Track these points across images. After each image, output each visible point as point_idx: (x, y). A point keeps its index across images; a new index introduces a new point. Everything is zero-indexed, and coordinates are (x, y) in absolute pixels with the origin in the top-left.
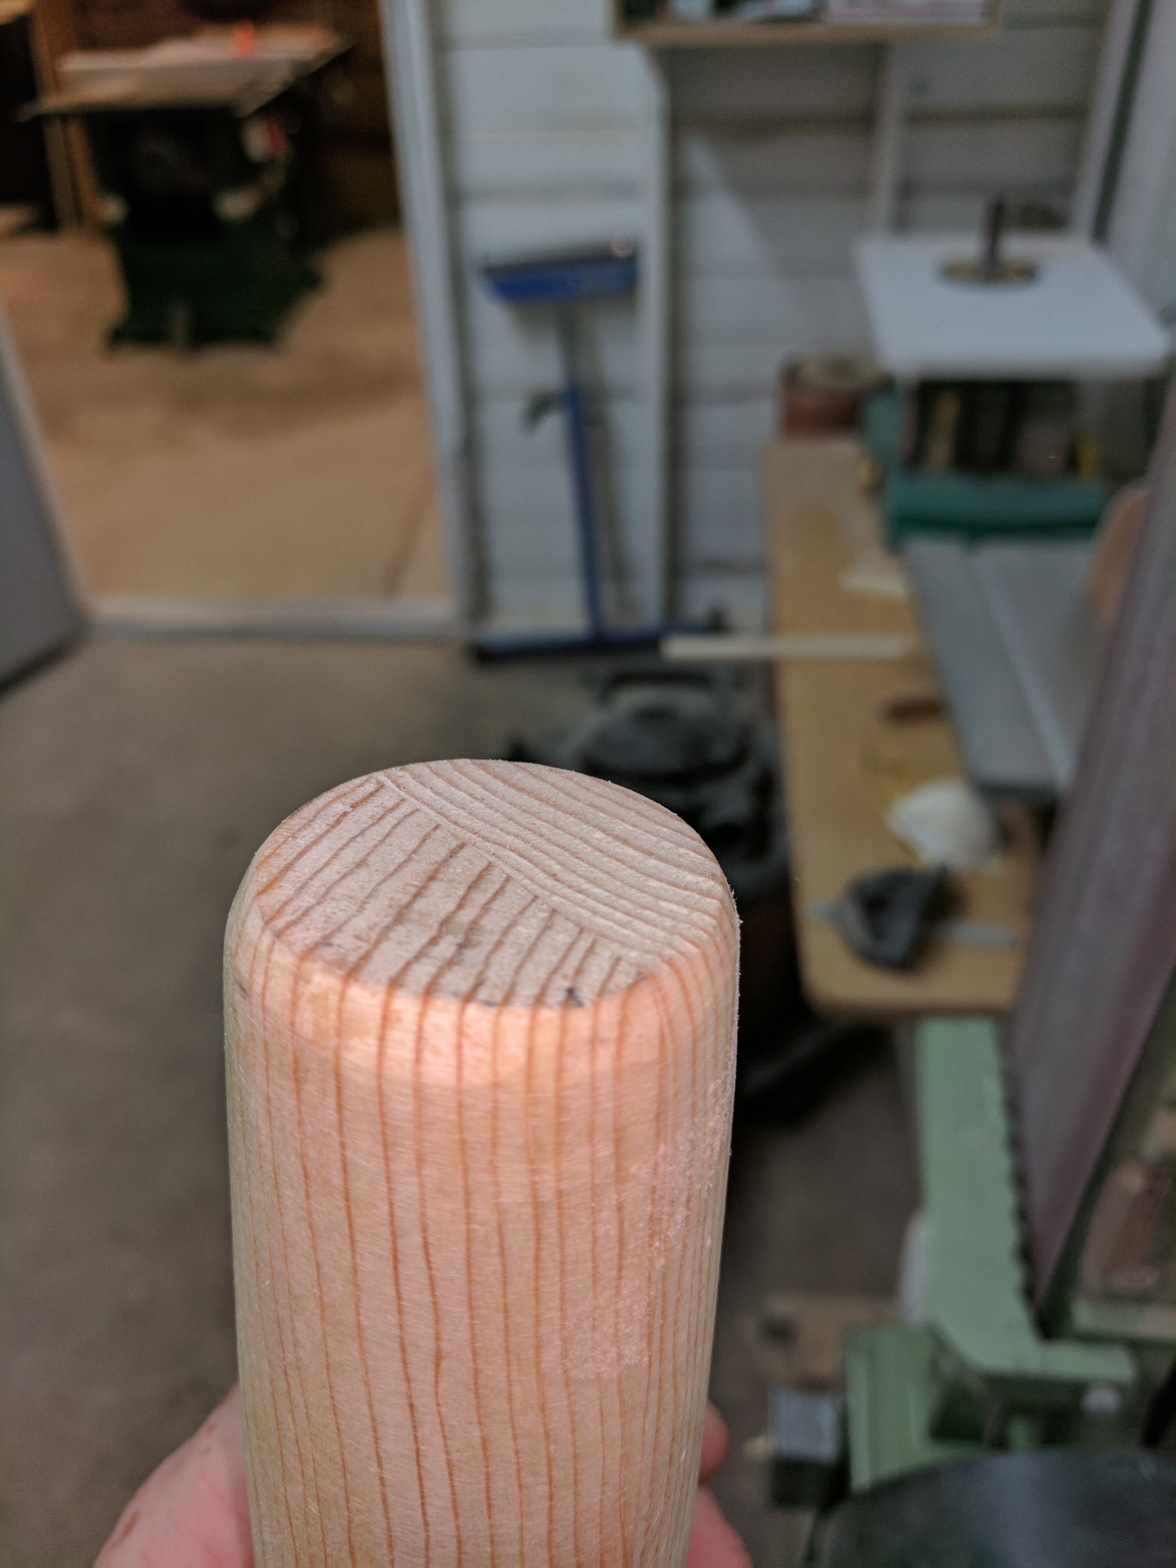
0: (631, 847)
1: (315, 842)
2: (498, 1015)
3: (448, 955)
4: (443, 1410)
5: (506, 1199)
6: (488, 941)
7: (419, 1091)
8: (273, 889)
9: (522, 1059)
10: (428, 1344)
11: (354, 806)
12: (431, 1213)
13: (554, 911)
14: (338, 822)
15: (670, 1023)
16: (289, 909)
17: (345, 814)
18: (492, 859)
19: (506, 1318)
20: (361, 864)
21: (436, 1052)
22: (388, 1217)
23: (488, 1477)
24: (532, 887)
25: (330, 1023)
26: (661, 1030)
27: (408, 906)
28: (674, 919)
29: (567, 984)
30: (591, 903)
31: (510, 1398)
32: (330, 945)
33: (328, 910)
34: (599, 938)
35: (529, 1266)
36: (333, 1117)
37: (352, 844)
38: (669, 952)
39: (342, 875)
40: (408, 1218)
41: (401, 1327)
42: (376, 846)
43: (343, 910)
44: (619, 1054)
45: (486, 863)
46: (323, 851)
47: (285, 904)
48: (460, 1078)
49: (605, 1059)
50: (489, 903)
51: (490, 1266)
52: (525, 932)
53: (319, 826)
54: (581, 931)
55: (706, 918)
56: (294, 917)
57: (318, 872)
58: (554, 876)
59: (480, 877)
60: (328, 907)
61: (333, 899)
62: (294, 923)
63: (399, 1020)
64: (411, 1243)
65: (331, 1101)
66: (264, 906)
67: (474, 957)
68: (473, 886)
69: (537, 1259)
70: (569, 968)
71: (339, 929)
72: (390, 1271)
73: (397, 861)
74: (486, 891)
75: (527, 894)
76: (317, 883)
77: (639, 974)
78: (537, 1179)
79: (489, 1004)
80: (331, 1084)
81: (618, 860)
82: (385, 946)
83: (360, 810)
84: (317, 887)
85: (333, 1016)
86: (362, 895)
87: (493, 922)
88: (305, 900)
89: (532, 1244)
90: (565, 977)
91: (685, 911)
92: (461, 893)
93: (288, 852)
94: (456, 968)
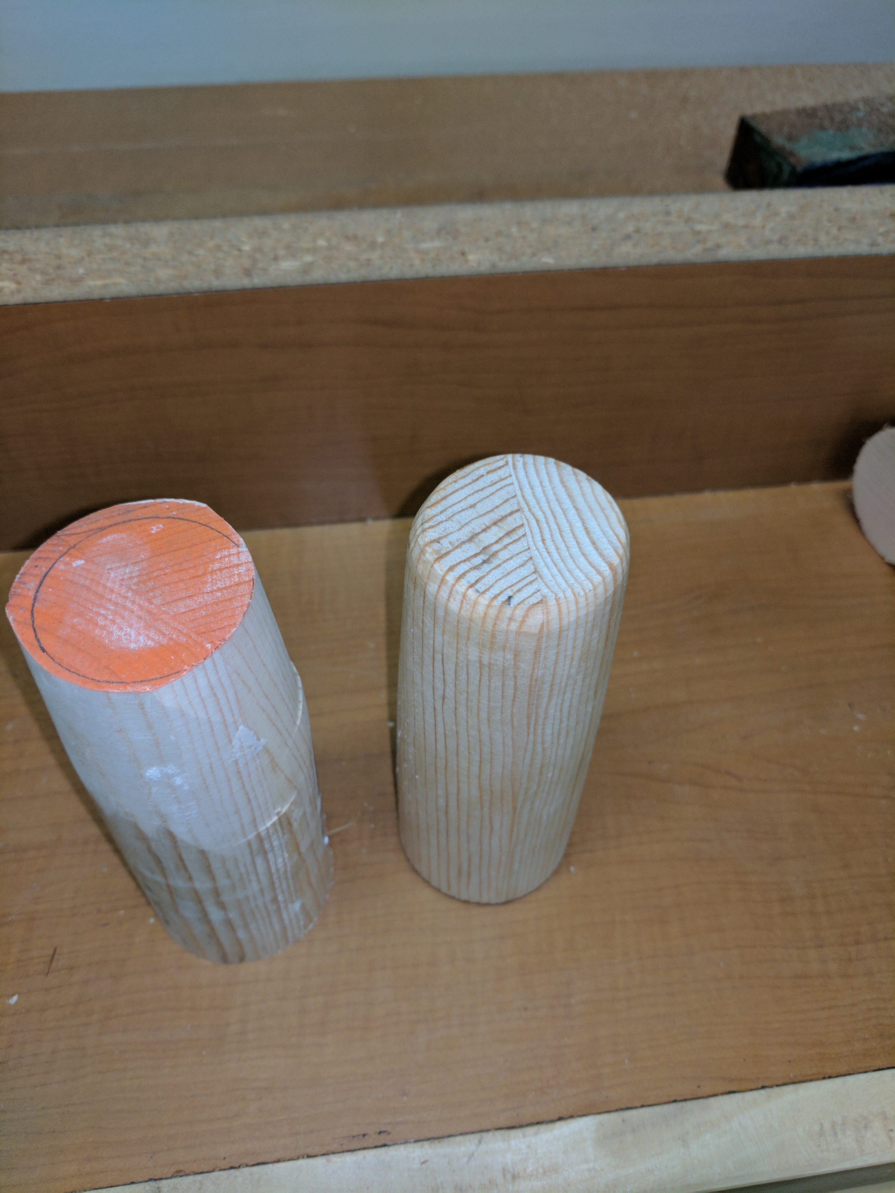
0: (588, 537)
1: (462, 488)
2: (479, 596)
3: (477, 564)
4: (444, 715)
5: (470, 657)
6: (495, 562)
7: (446, 610)
8: (434, 507)
9: (482, 614)
10: (441, 692)
11: (488, 473)
12: (445, 650)
13: (531, 558)
14: (477, 479)
15: (548, 622)
16: (435, 519)
17: (482, 476)
18: (525, 522)
19: (467, 695)
20: (473, 506)
21: (454, 600)
22: (433, 645)
23: (458, 745)
24: (531, 543)
25: (426, 573)
26: (543, 624)
27: (479, 534)
28: (576, 580)
29: (511, 594)
30: (548, 560)
31: (467, 722)
32: (439, 542)
33: (447, 525)
34: (539, 578)
35: (477, 682)
36: (422, 605)
37: (476, 494)
38: (561, 595)
39: (462, 509)
40: (438, 648)
41: (433, 681)
42: (484, 498)
43: (452, 527)
44: (520, 627)
45: (521, 523)
46: (462, 494)
47: (434, 516)
48: (460, 612)
49: (514, 626)
50: (508, 545)
51: (463, 676)
52: (513, 564)
53: (468, 480)
54: (534, 572)
55: (590, 585)
56: (433, 524)
57: (454, 504)
58: (543, 540)
59: (514, 530)
60: (448, 524)
61: (452, 520)
62: (432, 527)
63: (446, 583)
64: (438, 657)
65: (422, 598)
66: (426, 514)
67: (486, 568)
68: (508, 534)
69: (480, 681)
70: (515, 588)
71: (446, 536)
72: (432, 662)
73: (487, 509)
74: (511, 538)
75: (526, 546)
76: (451, 510)
77: (542, 600)
78: (482, 655)
79: (477, 591)
80: (423, 594)
81: (577, 542)
82: (458, 550)
83: (490, 475)
84: (449, 512)
85: (428, 571)
86: (463, 522)
87: (504, 555)
88: (442, 517)
89: (478, 676)
90: (512, 590)
91: (583, 578)
92: (501, 535)
93: (450, 490)
94: (476, 570)
